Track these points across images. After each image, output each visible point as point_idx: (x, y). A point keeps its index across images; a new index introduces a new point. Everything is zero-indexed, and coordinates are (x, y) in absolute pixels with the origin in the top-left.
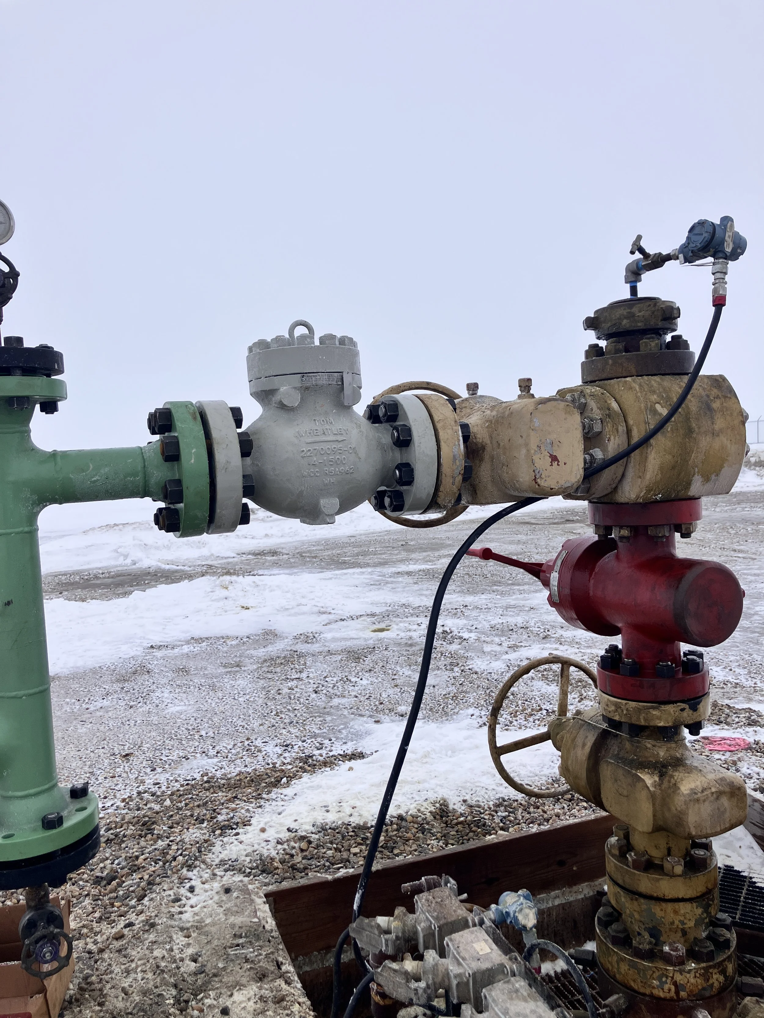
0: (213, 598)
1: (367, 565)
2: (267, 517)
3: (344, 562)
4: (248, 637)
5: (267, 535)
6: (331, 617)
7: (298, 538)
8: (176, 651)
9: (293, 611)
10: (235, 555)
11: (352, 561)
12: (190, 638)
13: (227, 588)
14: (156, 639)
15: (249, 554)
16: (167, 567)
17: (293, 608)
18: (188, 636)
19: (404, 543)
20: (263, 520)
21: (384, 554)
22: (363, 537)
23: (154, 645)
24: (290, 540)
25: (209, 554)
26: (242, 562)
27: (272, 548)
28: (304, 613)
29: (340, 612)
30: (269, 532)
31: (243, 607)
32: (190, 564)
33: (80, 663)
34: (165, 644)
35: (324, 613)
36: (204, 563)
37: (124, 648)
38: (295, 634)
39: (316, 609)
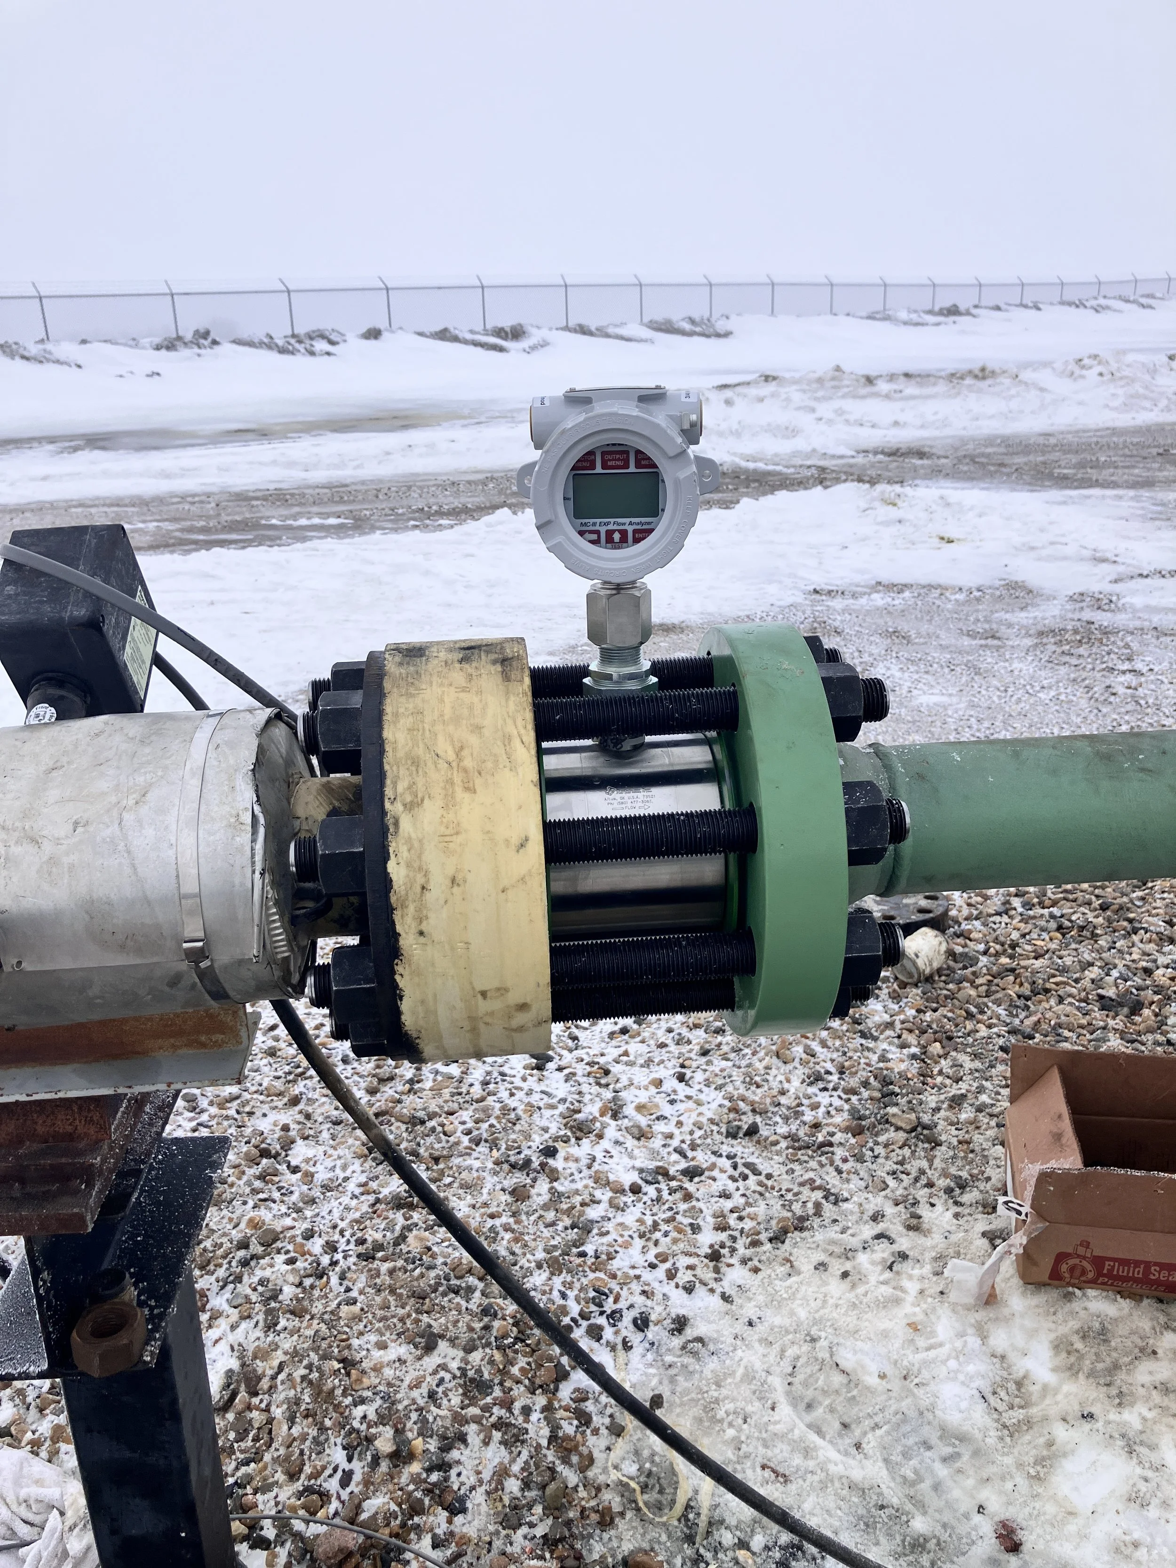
0: (879, 519)
1: (1114, 485)
2: (895, 391)
3: (1065, 478)
4: (979, 590)
5: (896, 423)
6: (1121, 569)
7: (948, 432)
8: (863, 601)
9: (1044, 553)
10: (853, 453)
11: (1079, 476)
12: (874, 582)
13: (895, 505)
14: (820, 580)
15: (876, 453)
16: (751, 465)
17: (1043, 547)
18: (868, 579)
19: (1161, 451)
20: (887, 397)
21: (1134, 467)
22: (1070, 436)
23: (818, 589)
24: (937, 433)
25: (809, 449)
26: (872, 465)
27: (912, 445)
28: (1065, 558)
29: (1134, 562)
30: (901, 418)
31: (942, 538)
32: (784, 462)
33: (712, 608)
34: (840, 589)
35: (1104, 560)
36: (809, 463)
37: (773, 589)
38: (1071, 594)
39: (1087, 553)
